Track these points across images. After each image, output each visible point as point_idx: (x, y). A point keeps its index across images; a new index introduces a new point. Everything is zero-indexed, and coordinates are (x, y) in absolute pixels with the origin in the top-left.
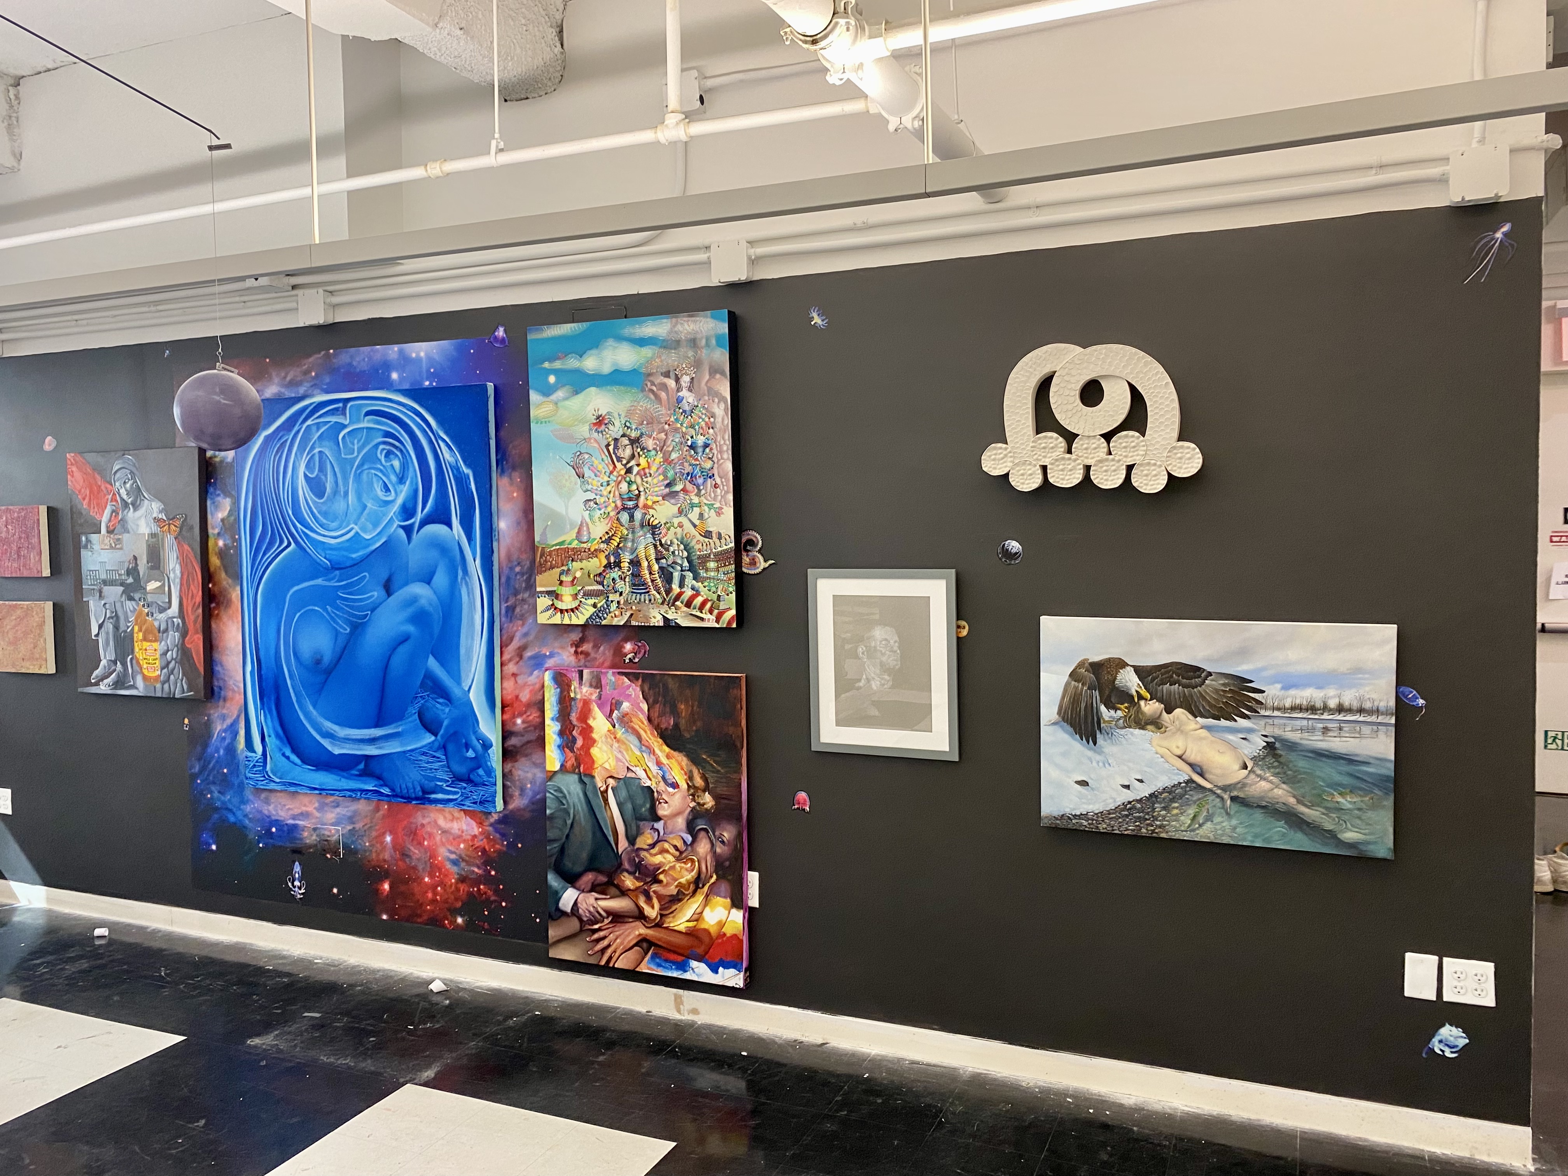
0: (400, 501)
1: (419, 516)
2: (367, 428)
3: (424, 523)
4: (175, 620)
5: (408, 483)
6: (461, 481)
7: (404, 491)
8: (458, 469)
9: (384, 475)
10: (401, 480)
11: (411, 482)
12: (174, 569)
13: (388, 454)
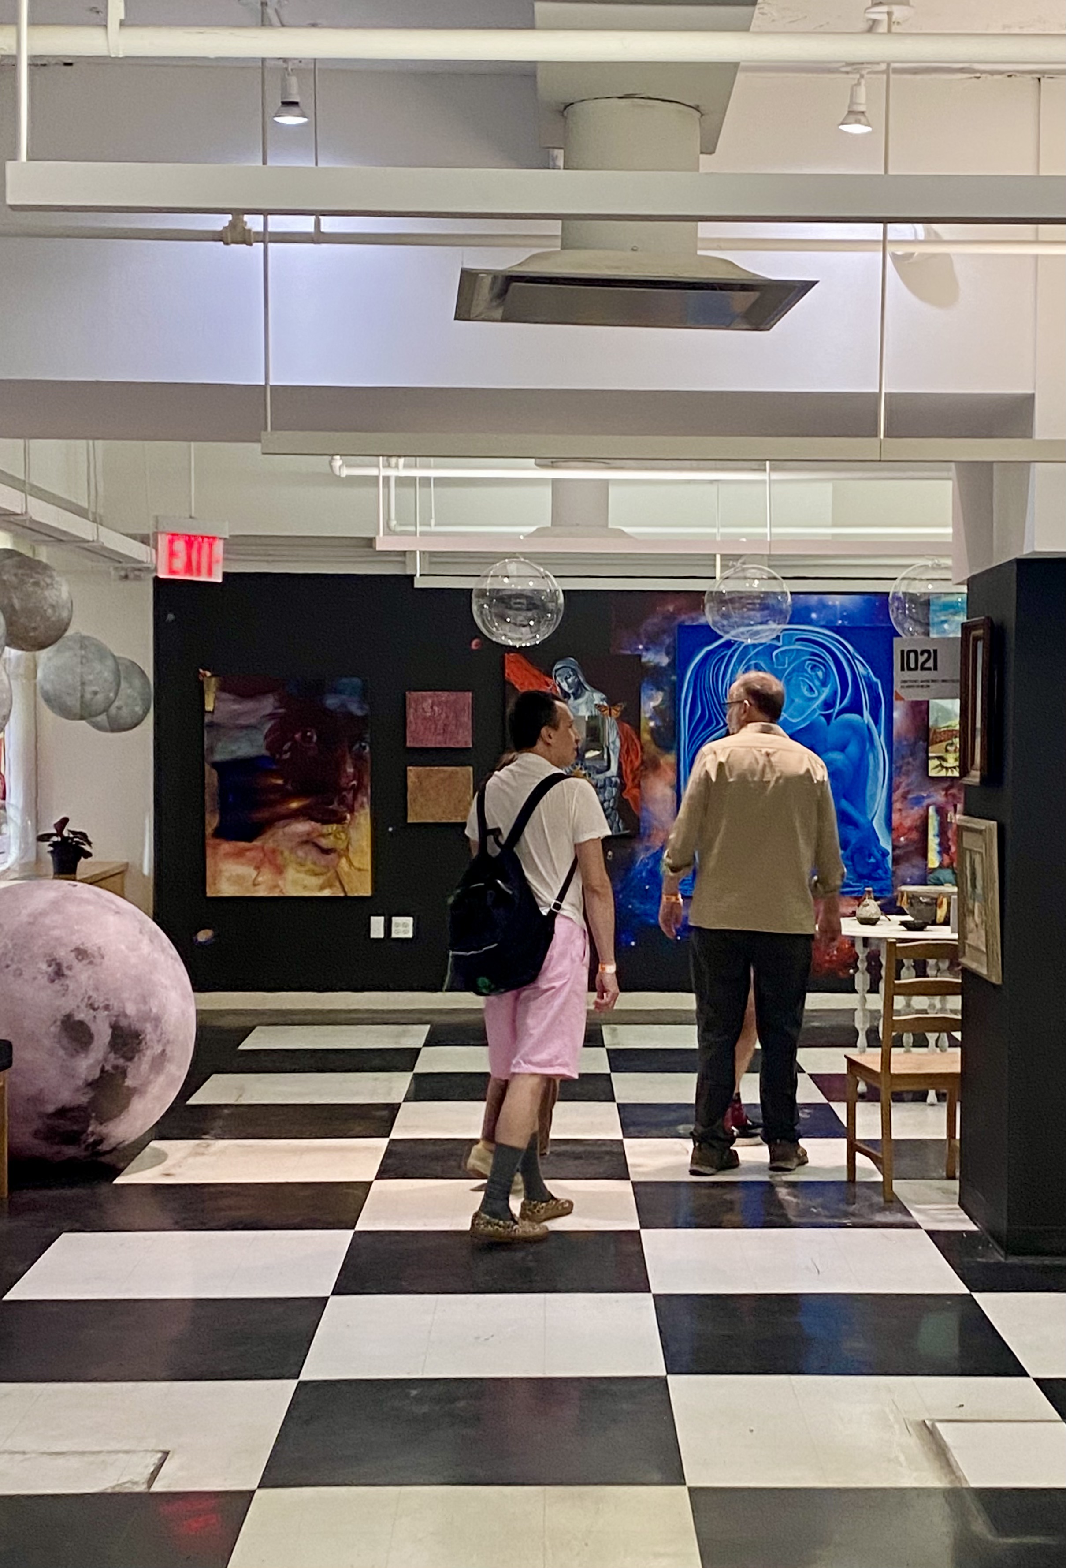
0: (822, 698)
1: (837, 708)
2: (798, 650)
3: (842, 712)
4: (613, 779)
5: (829, 686)
6: (871, 686)
7: (826, 692)
8: (869, 678)
9: (810, 680)
10: (824, 684)
11: (832, 687)
12: (614, 743)
13: (813, 668)
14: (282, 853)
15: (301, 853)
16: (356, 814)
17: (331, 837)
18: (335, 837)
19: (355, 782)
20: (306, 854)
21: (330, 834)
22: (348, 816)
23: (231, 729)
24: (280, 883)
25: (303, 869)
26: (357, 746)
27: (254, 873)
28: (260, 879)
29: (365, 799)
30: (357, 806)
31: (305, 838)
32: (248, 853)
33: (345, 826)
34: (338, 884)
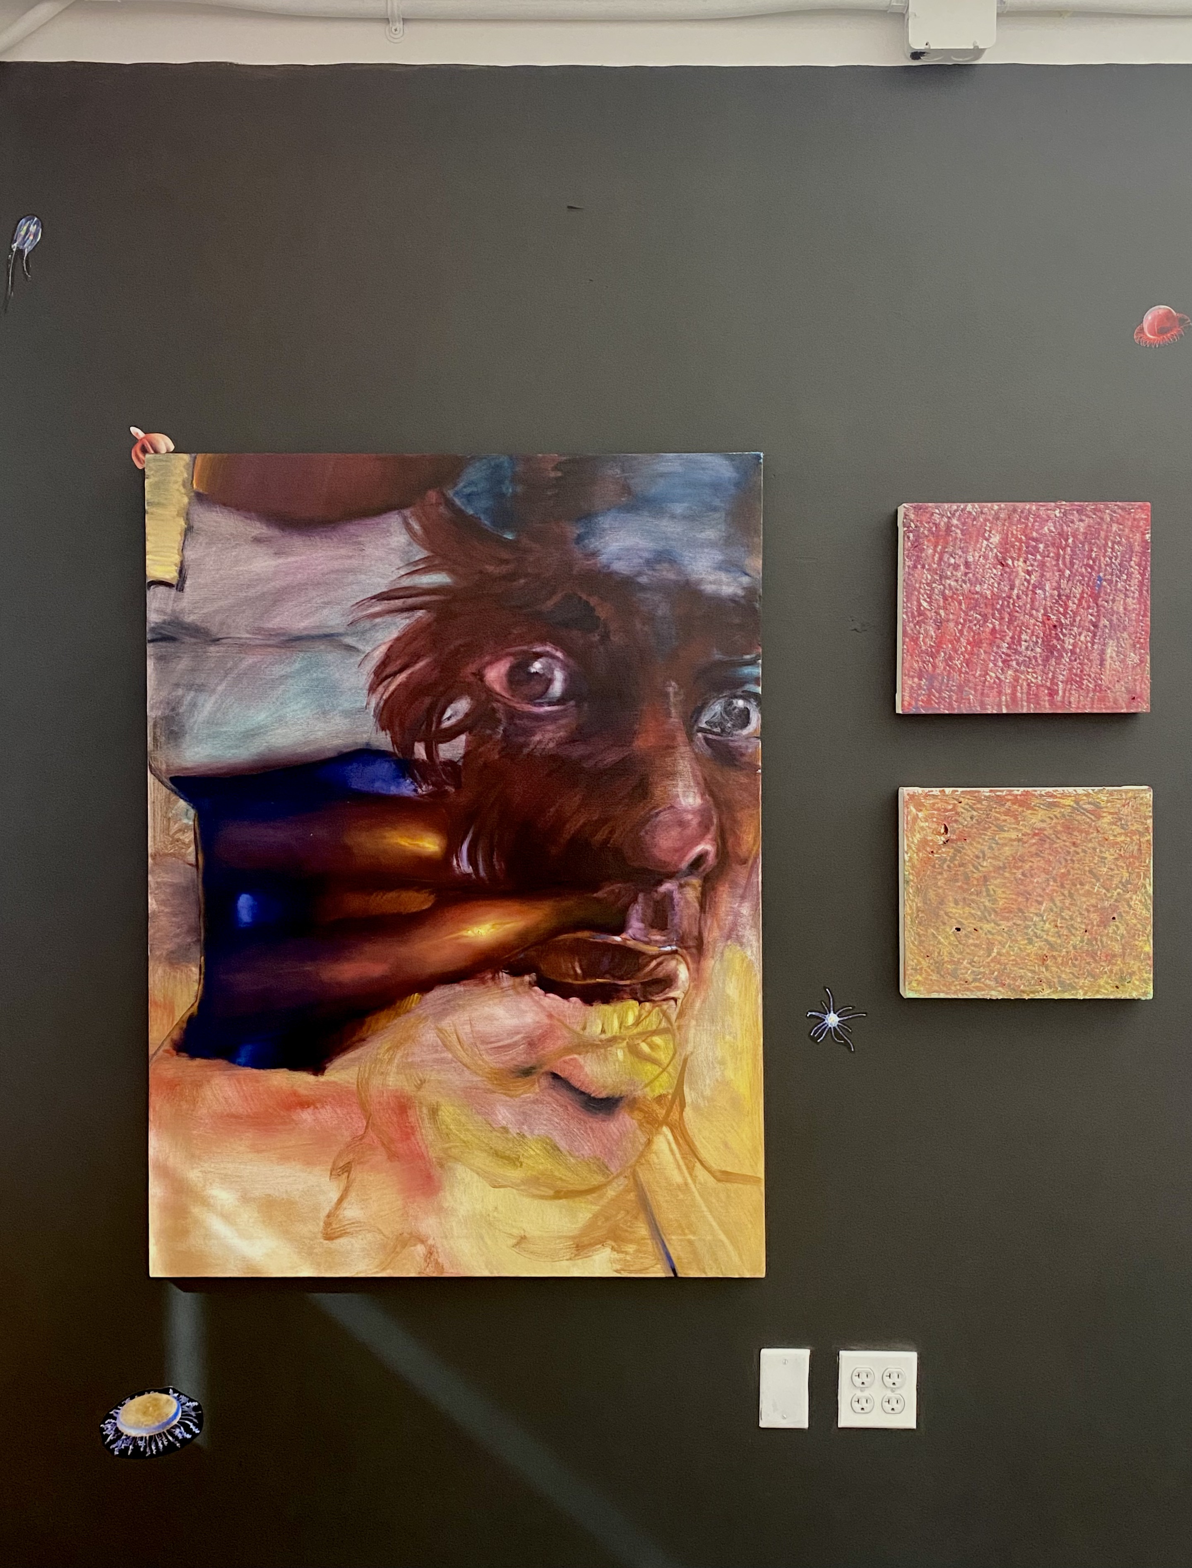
14: (434, 1112)
15: (504, 1115)
16: (711, 964)
17: (620, 1053)
18: (634, 1051)
19: (706, 846)
20: (525, 1118)
21: (613, 1040)
22: (683, 973)
23: (244, 647)
24: (428, 1225)
25: (515, 1174)
26: (717, 708)
27: (331, 1191)
28: (352, 1212)
29: (746, 910)
30: (712, 934)
31: (519, 1057)
32: (306, 1116)
33: (672, 1010)
34: (643, 1230)
